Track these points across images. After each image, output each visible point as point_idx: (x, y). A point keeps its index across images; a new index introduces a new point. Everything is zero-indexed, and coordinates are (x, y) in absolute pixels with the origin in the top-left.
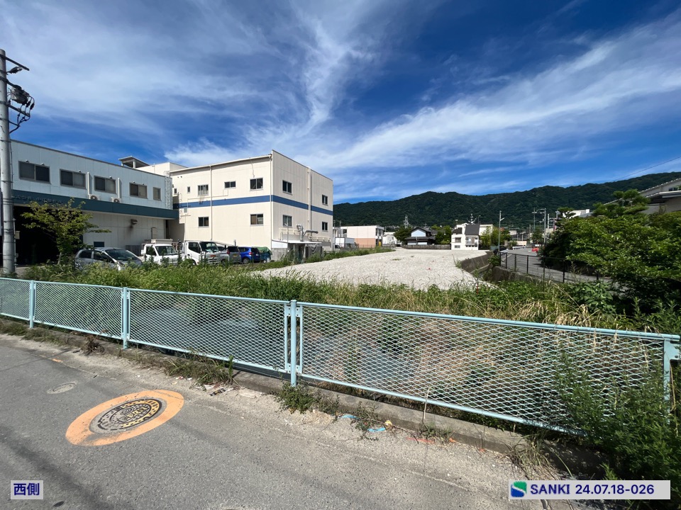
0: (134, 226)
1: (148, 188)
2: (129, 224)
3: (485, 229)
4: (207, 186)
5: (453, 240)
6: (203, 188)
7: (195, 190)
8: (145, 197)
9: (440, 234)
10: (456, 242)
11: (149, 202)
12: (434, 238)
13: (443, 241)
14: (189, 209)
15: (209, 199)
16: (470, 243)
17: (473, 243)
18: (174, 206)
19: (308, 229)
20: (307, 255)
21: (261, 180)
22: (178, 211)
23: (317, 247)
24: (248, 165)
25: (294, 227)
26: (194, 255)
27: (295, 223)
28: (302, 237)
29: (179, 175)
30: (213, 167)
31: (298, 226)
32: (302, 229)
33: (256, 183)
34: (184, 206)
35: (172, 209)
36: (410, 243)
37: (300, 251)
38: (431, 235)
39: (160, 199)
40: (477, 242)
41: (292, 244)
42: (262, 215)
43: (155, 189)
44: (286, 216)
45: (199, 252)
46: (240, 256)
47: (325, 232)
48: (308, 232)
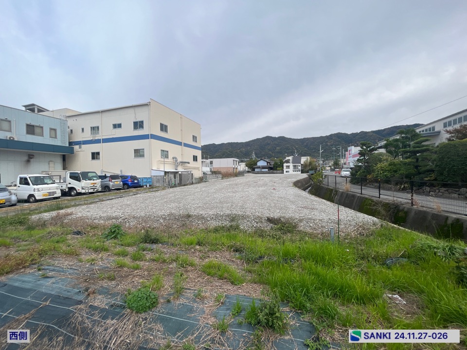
1: (44, 128)
2: (26, 158)
3: (305, 159)
4: (98, 127)
5: (285, 167)
6: (95, 129)
7: (88, 130)
8: (42, 135)
9: (276, 163)
10: (287, 169)
11: (45, 139)
12: (272, 166)
13: (278, 169)
14: (83, 146)
15: (100, 138)
16: (296, 169)
17: (298, 169)
18: (70, 143)
19: (181, 160)
20: (181, 180)
21: (142, 122)
22: (73, 147)
23: (189, 174)
24: (131, 111)
25: (170, 159)
26: (74, 184)
27: (171, 156)
28: (177, 166)
29: (74, 118)
30: (103, 112)
31: (173, 158)
32: (176, 161)
33: (138, 125)
34: (79, 143)
35: (68, 145)
36: (256, 170)
37: (175, 177)
38: (270, 164)
39: (56, 137)
40: (300, 168)
41: (168, 172)
42: (144, 149)
43: (51, 129)
44: (163, 151)
45: (79, 181)
46: (122, 183)
47: (195, 162)
48: (182, 162)
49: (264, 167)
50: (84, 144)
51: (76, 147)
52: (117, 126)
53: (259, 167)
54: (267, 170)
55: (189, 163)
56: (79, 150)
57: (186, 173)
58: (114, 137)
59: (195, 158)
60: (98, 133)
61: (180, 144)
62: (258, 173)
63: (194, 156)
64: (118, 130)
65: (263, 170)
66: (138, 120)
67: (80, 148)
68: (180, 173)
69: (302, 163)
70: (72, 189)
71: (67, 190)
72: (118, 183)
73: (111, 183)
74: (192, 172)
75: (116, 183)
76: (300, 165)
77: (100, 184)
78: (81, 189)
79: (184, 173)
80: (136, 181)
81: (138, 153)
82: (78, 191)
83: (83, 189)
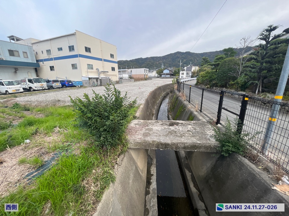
0: (17, 71)
1: (19, 52)
2: (14, 70)
3: (194, 69)
4: (50, 50)
5: (181, 74)
6: (49, 51)
7: (45, 52)
8: (19, 56)
9: (175, 71)
10: (182, 75)
11: (21, 59)
12: (173, 73)
13: (176, 75)
14: (44, 62)
15: (52, 57)
16: (188, 75)
17: (189, 75)
18: (37, 61)
19: (102, 70)
20: (101, 82)
21: (73, 46)
22: (39, 63)
23: (107, 79)
24: (66, 39)
25: (95, 70)
26: (31, 85)
27: (95, 68)
28: (99, 74)
29: (37, 45)
30: (51, 40)
31: (97, 69)
32: (99, 71)
33: (71, 48)
34: (42, 61)
35: (36, 62)
36: (162, 76)
37: (97, 81)
38: (172, 72)
39: (27, 57)
40: (190, 74)
41: (91, 78)
42: (76, 64)
43: (24, 52)
44: (89, 65)
45: (33, 83)
46: (61, 84)
47: (113, 72)
48: (102, 72)
49: (167, 74)
50: (44, 61)
51: (41, 63)
52: (60, 49)
53: (164, 74)
54: (169, 76)
55: (108, 72)
56: (43, 65)
57: (104, 78)
58: (60, 56)
59: (113, 69)
60: (51, 54)
61: (101, 60)
62: (163, 78)
63: (112, 68)
64: (61, 52)
65: (167, 76)
66: (71, 45)
67: (43, 63)
68: (100, 78)
69: (192, 71)
70: (30, 88)
71: (28, 88)
72: (59, 84)
74: (110, 78)
75: (56, 84)
76: (191, 72)
77: (46, 85)
78: (35, 88)
79: (103, 78)
80: (70, 83)
81: (74, 66)
82: (34, 89)
83: (36, 88)
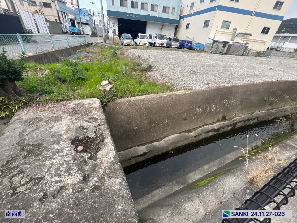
0: (163, 28)
1: (170, 8)
2: (161, 27)
4: (194, 3)
6: (192, 5)
7: (189, 7)
8: (168, 12)
11: (169, 16)
15: (192, 12)
19: (243, 32)
20: (228, 50)
22: (180, 20)
23: (242, 46)
25: (230, 30)
26: (156, 41)
27: (232, 27)
31: (234, 29)
34: (183, 17)
37: (224, 47)
39: (174, 14)
41: (217, 41)
42: (210, 20)
43: (173, 8)
44: (226, 21)
46: (179, 44)
47: (263, 35)
48: (241, 34)
55: (251, 35)
57: (237, 44)
58: (199, 10)
59: (266, 31)
60: (193, 8)
61: (250, 13)
63: (265, 28)
64: (202, 4)
67: (183, 20)
68: (230, 43)
73: (173, 43)
74: (247, 45)
75: (175, 43)
77: (166, 43)
79: (234, 44)
80: (189, 45)
81: (206, 24)
82: (156, 45)
